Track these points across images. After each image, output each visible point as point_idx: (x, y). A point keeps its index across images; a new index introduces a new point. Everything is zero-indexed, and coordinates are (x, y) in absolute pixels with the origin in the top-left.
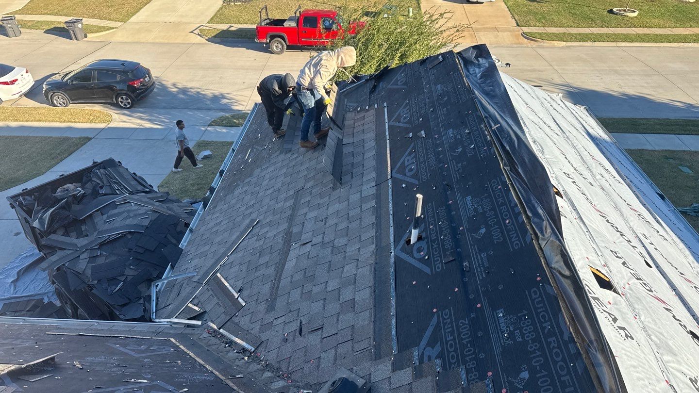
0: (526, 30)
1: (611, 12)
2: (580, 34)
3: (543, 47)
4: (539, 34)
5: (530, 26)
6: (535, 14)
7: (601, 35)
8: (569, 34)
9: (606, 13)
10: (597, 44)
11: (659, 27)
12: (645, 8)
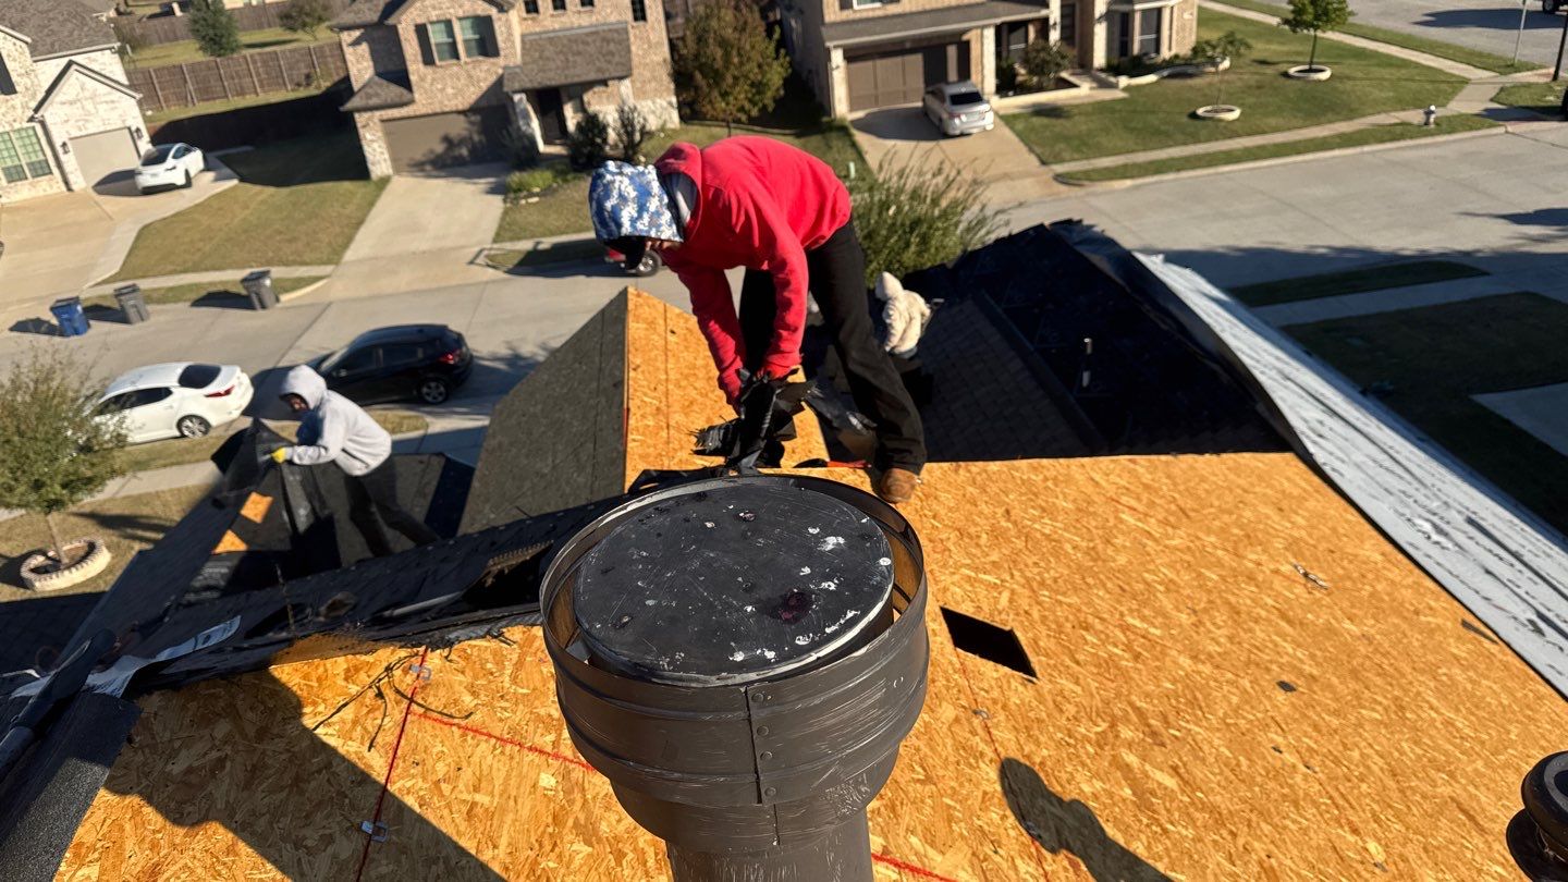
0: (1060, 168)
1: (1194, 116)
2: (1151, 162)
3: (1095, 194)
4: (1085, 172)
5: (1063, 161)
7: (1186, 159)
8: (1135, 165)
9: (1185, 119)
10: (1184, 174)
11: (1278, 129)
12: (1251, 100)
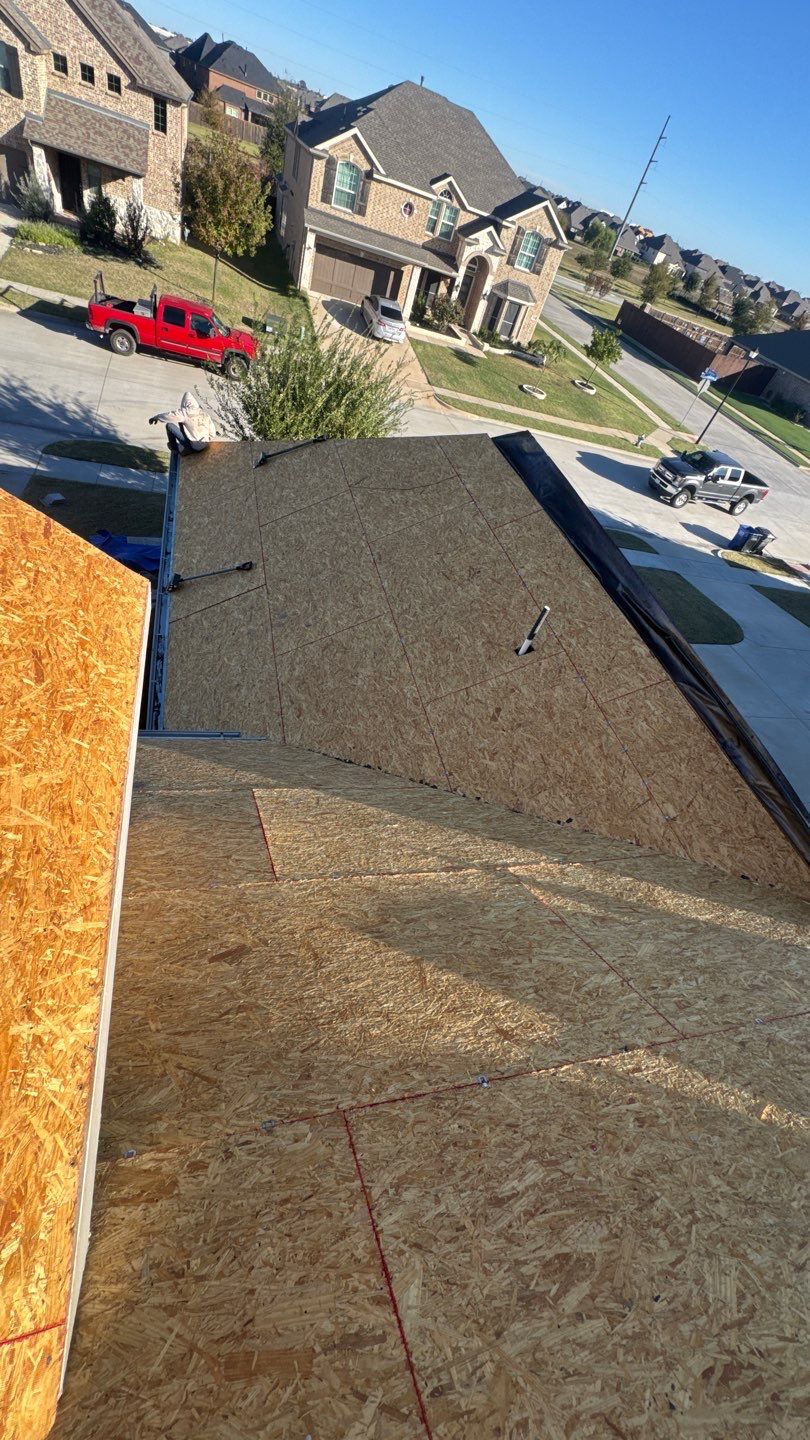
0: (439, 391)
1: (521, 387)
2: (492, 409)
3: (456, 417)
4: (453, 399)
5: (441, 386)
6: (446, 372)
7: (513, 415)
8: (484, 408)
9: (516, 388)
11: (562, 416)
12: (552, 391)
